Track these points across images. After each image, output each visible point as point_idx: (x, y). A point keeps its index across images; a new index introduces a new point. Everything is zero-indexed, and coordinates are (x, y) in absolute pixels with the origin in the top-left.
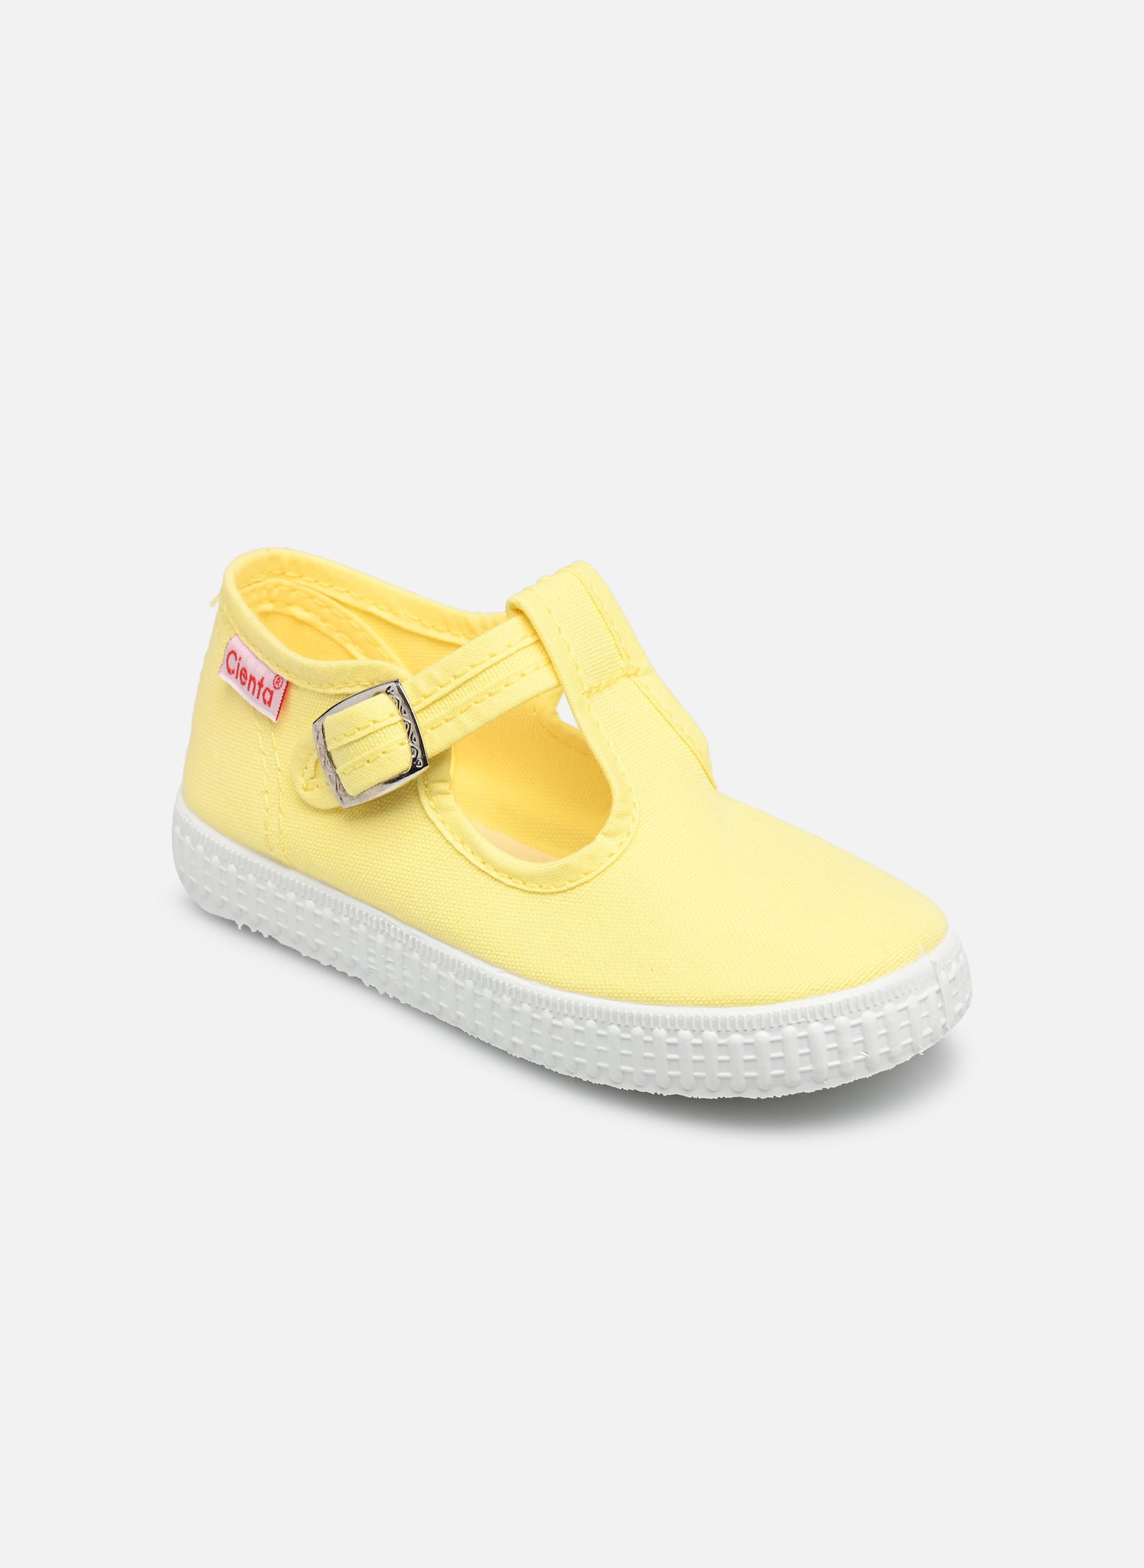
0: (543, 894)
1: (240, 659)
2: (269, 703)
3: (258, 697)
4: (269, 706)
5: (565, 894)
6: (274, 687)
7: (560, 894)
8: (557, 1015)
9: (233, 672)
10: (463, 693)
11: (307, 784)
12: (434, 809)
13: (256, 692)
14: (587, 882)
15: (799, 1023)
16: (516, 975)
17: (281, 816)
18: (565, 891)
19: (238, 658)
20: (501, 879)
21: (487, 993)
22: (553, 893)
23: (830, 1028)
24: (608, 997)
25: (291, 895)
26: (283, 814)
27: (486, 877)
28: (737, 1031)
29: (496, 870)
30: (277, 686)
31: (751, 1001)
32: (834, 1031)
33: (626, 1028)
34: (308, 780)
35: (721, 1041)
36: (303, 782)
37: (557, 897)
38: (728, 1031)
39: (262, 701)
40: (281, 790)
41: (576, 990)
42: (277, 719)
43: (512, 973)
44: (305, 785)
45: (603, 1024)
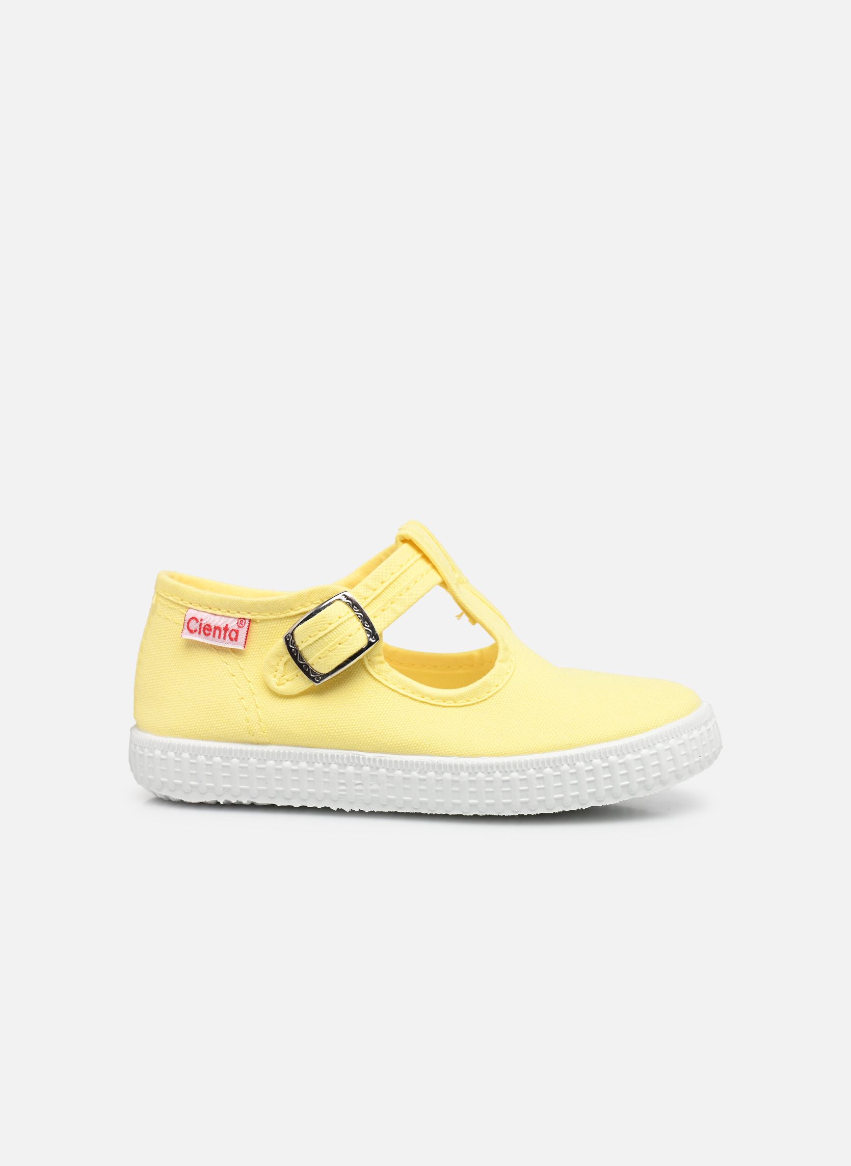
0: (470, 705)
1: (201, 620)
2: (236, 639)
3: (224, 638)
4: (236, 640)
5: (486, 701)
6: (239, 627)
7: (483, 702)
8: (506, 773)
9: (195, 631)
10: (390, 592)
11: (279, 681)
12: (378, 673)
13: (222, 635)
14: (499, 691)
15: (664, 741)
16: (468, 757)
17: (259, 710)
18: (486, 699)
19: (199, 620)
20: (438, 703)
21: (448, 775)
22: (478, 703)
23: (680, 742)
24: (540, 752)
25: (271, 763)
26: (260, 709)
27: (427, 705)
28: (629, 752)
29: (432, 699)
30: (241, 625)
31: (633, 732)
32: (683, 744)
33: (557, 768)
34: (280, 678)
35: (620, 761)
36: (276, 681)
37: (481, 704)
38: (624, 754)
39: (229, 640)
40: (254, 694)
41: (516, 753)
42: (244, 647)
43: (465, 757)
44: (278, 682)
45: (540, 770)
